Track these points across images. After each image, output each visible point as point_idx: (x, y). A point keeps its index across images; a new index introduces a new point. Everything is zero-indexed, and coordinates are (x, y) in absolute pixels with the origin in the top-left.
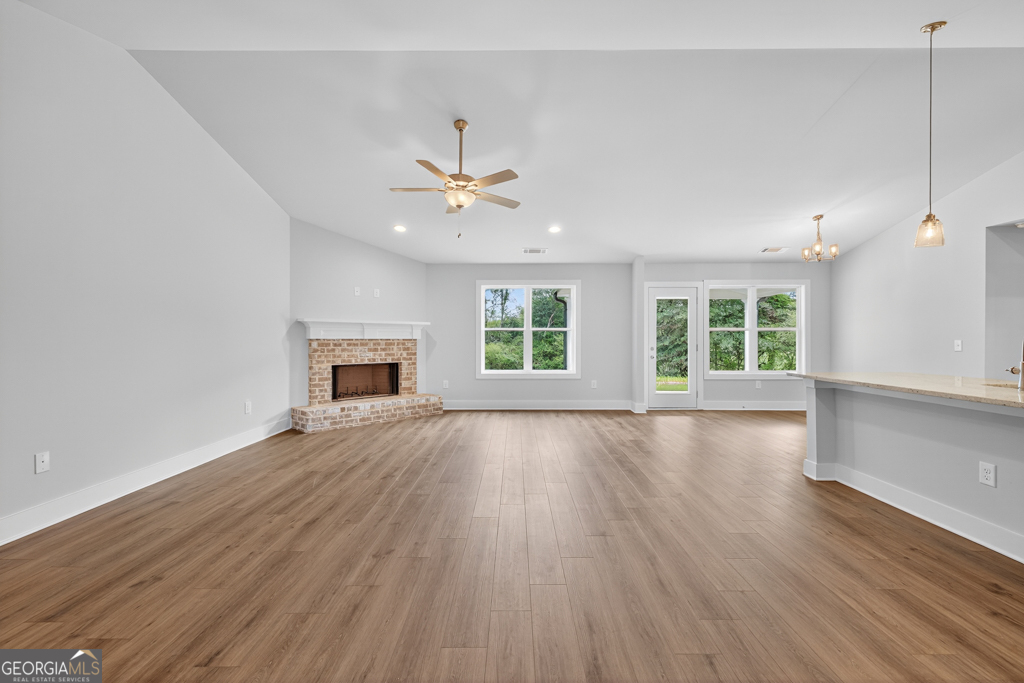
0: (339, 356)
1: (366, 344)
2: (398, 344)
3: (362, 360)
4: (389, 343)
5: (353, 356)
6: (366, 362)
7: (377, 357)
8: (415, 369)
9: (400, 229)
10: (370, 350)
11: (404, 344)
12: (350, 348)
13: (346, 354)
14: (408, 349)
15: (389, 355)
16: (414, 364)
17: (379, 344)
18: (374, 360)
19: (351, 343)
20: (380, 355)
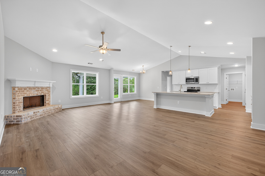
0: (26, 93)
1: (35, 89)
2: (45, 89)
3: (34, 94)
4: (42, 88)
5: (31, 93)
6: (35, 95)
7: (39, 93)
8: (50, 97)
9: (55, 50)
10: (36, 91)
11: (47, 88)
12: (30, 90)
13: (28, 93)
14: (48, 90)
15: (42, 92)
16: (50, 95)
17: (39, 89)
18: (38, 94)
19: (30, 88)
20: (40, 93)
